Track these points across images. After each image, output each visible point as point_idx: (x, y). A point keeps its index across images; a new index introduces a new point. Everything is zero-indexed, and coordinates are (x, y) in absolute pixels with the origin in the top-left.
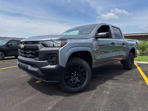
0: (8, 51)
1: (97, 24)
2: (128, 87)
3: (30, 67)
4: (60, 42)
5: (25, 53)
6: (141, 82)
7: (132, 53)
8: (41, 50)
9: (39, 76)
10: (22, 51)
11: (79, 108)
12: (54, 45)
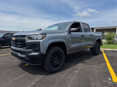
0: (5, 42)
1: (71, 22)
2: (93, 68)
3: (19, 54)
4: (41, 36)
5: (16, 44)
6: (103, 64)
7: (98, 43)
8: (27, 42)
9: (26, 61)
10: (14, 43)
11: (54, 83)
12: (37, 38)
